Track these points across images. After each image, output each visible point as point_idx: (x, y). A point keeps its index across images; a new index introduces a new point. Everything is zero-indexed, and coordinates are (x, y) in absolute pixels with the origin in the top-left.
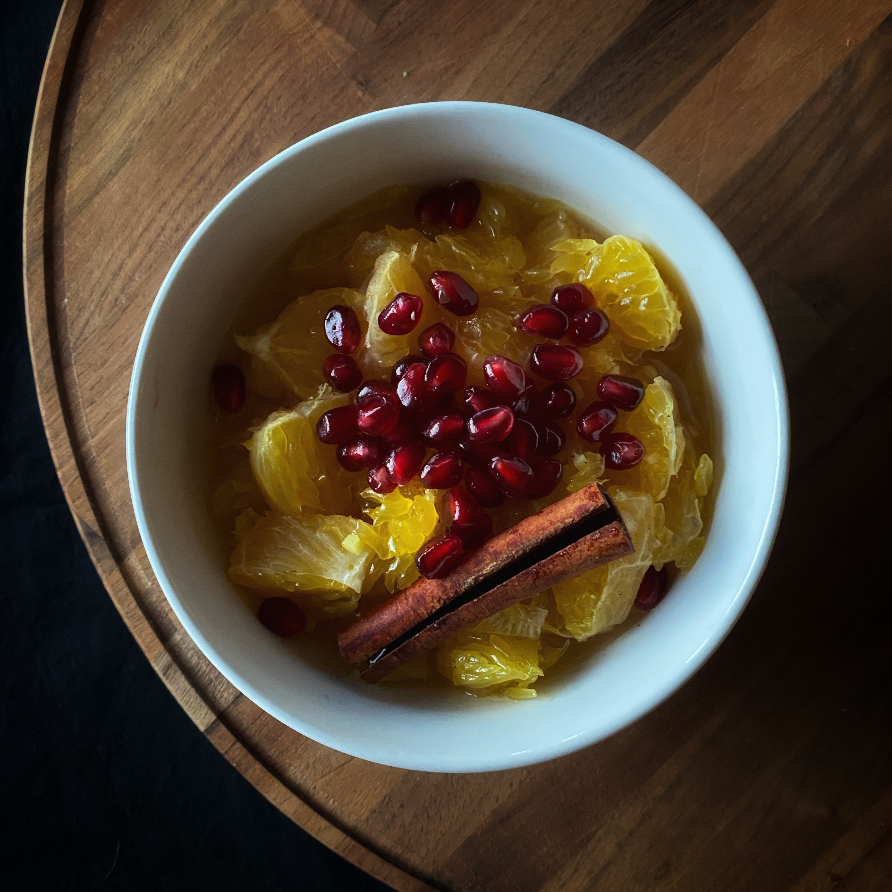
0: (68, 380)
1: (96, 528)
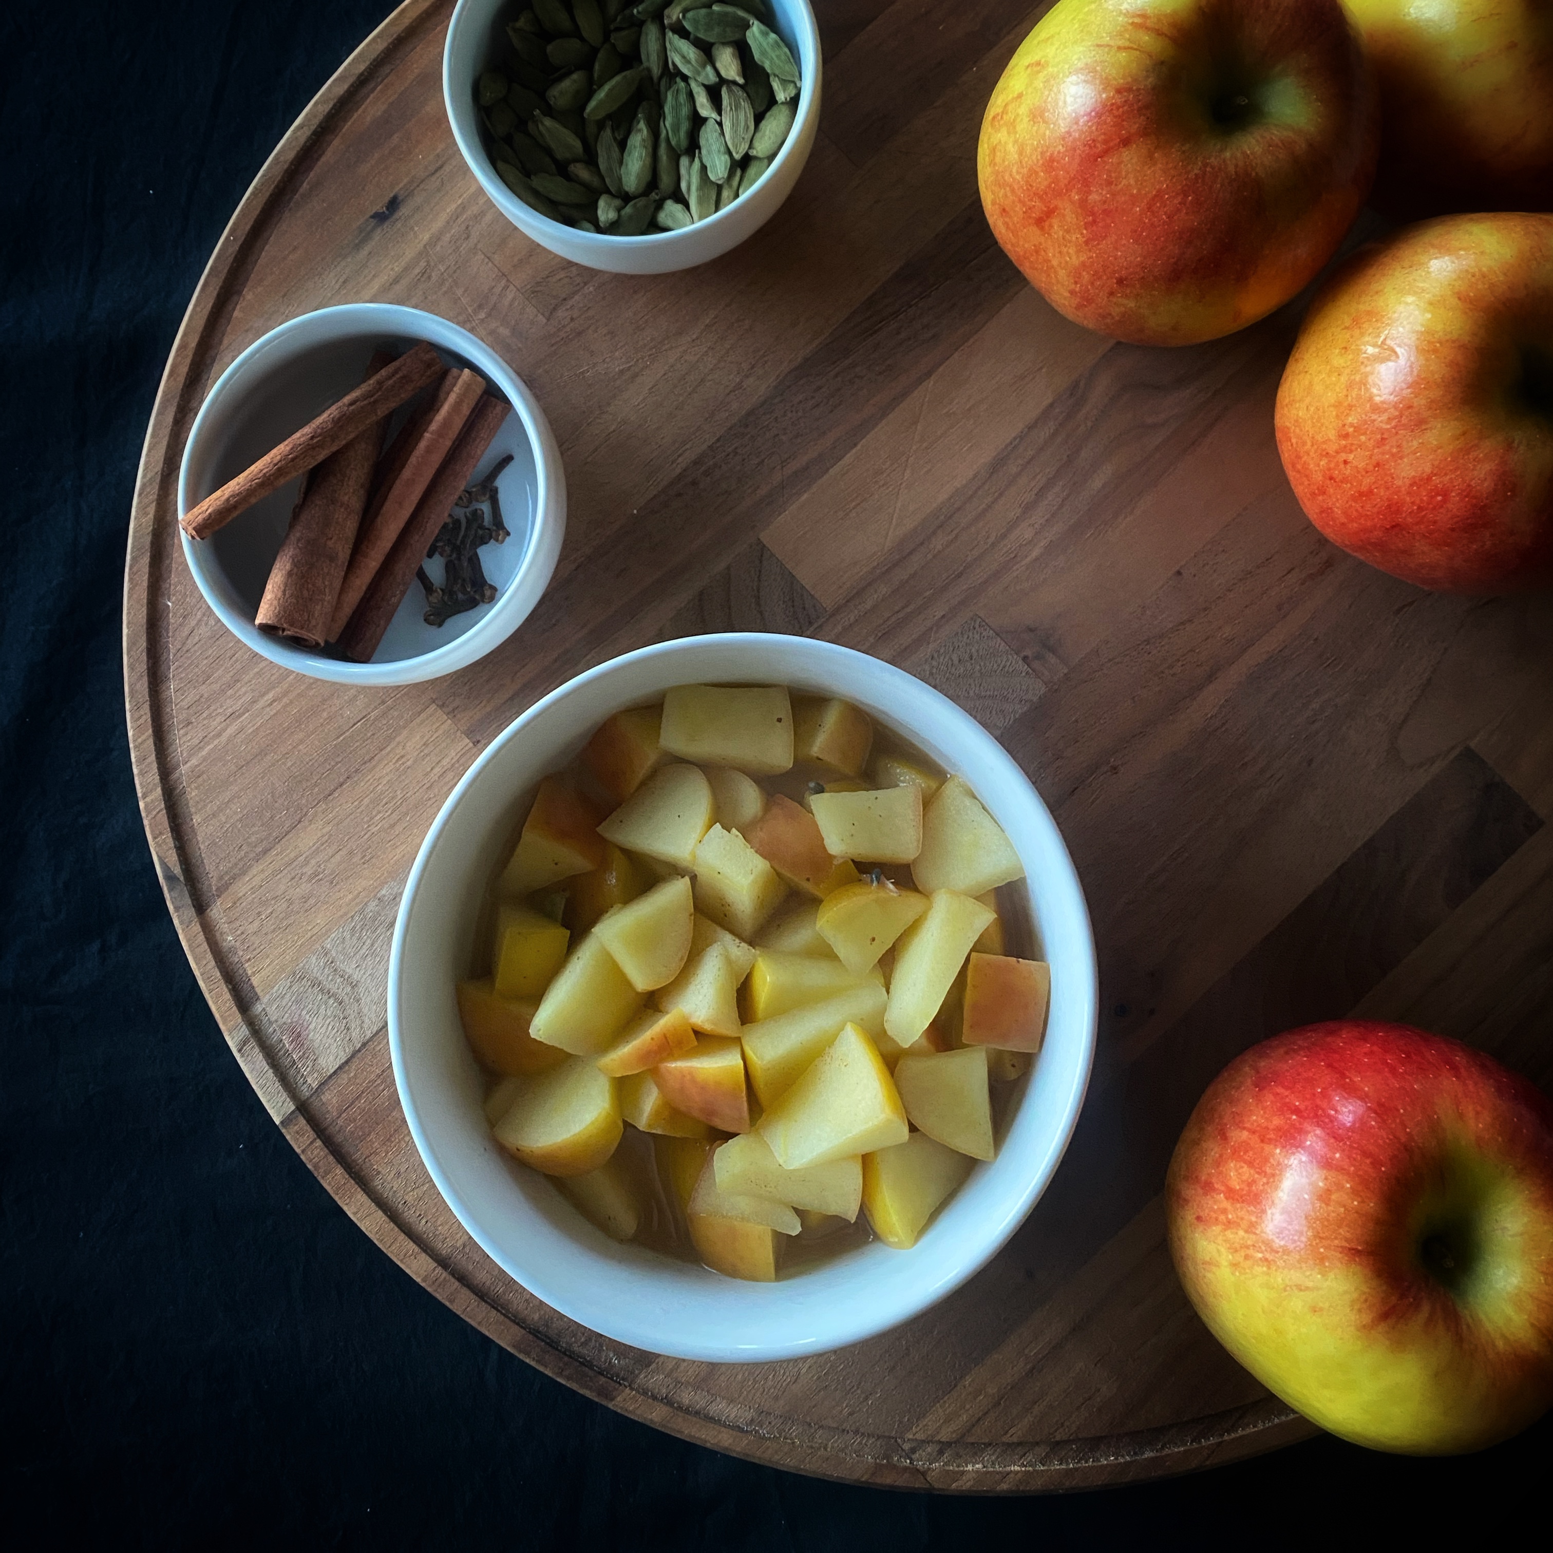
0: (164, 696)
1: (177, 870)
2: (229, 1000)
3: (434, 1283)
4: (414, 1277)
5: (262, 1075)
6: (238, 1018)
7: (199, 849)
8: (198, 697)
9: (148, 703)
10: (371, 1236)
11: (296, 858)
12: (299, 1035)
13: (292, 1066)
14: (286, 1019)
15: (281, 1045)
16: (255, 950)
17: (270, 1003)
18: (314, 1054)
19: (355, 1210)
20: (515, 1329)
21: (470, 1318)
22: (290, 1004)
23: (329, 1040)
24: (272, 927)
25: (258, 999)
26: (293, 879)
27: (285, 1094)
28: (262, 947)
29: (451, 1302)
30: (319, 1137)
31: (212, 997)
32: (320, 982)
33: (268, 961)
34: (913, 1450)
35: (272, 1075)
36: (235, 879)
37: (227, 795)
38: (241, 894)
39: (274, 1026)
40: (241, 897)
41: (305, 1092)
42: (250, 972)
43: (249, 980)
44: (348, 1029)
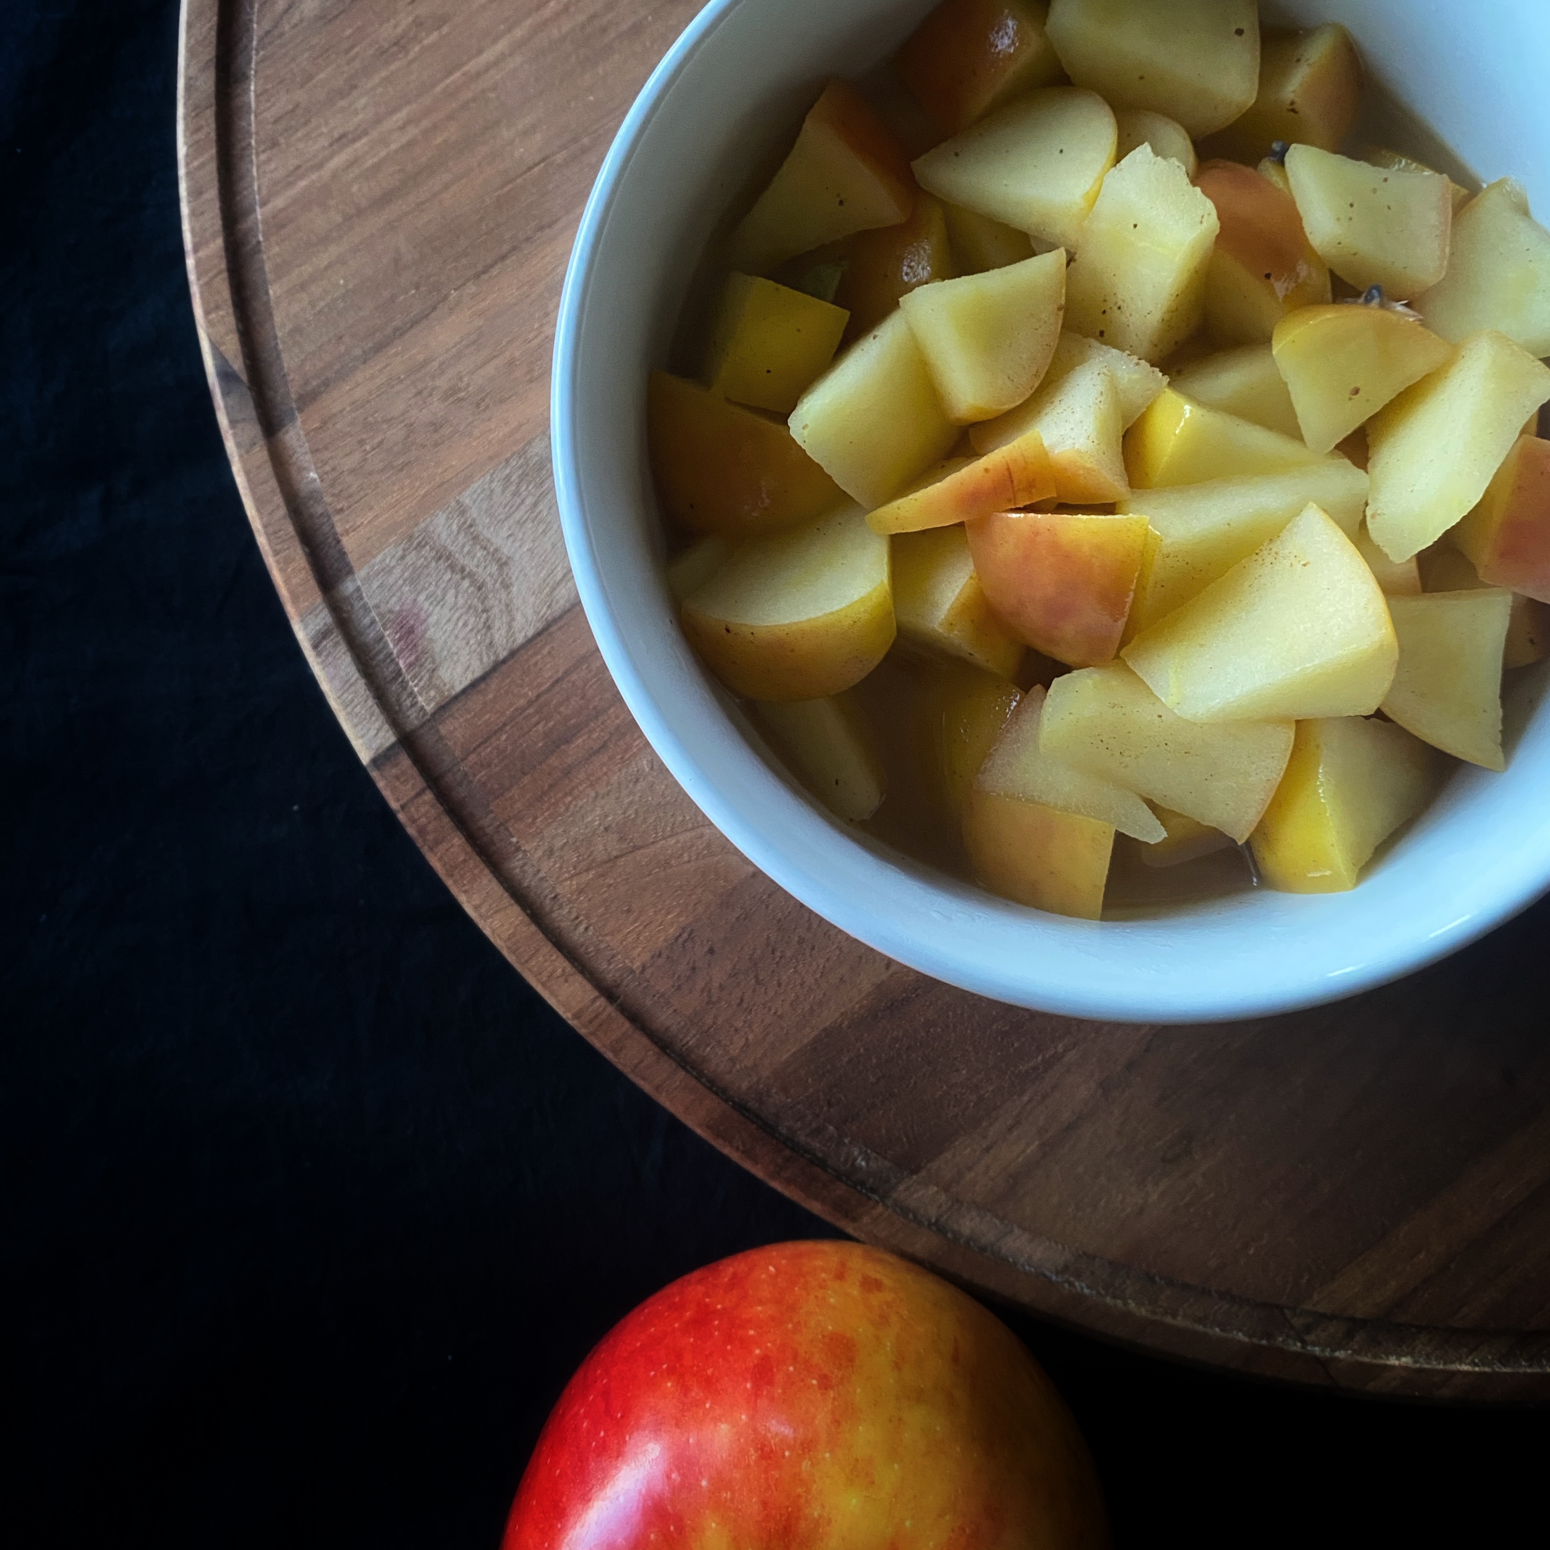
2: (304, 568)
3: (591, 1022)
4: (561, 1011)
5: (347, 685)
6: (318, 598)
7: (275, 337)
8: (290, 107)
9: (214, 108)
10: (498, 943)
11: (427, 362)
12: (411, 631)
13: (395, 679)
14: (394, 604)
15: (381, 645)
16: (351, 496)
17: (367, 579)
18: (433, 662)
19: (477, 902)
20: (712, 1102)
21: (644, 1079)
22: (401, 582)
23: (458, 643)
24: (381, 465)
25: (350, 572)
26: (419, 393)
27: (382, 718)
28: (362, 493)
29: (616, 1052)
30: (429, 787)
31: (278, 562)
32: (450, 554)
33: (370, 515)
34: (1308, 1329)
35: (364, 687)
36: (328, 386)
37: (323, 259)
38: (334, 411)
39: (373, 614)
40: (335, 415)
41: (413, 719)
42: (339, 529)
43: (339, 541)
44: (489, 628)
